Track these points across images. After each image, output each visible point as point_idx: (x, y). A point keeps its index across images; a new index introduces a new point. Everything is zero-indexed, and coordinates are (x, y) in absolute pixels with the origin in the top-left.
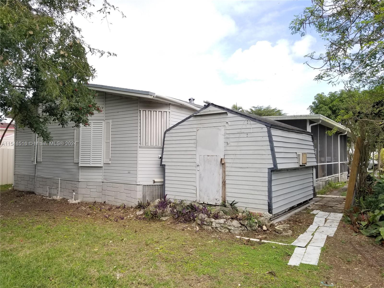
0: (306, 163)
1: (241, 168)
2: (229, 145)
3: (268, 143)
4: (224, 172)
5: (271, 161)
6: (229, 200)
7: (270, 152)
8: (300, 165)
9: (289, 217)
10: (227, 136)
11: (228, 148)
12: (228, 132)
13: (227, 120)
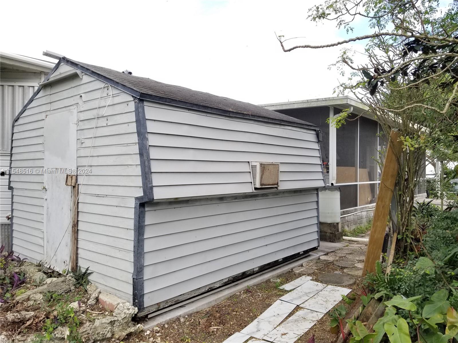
0: (277, 184)
1: (98, 196)
2: (84, 145)
3: (135, 138)
4: (77, 204)
5: (139, 182)
6: (83, 265)
7: (137, 160)
8: (256, 189)
9: (222, 299)
10: (82, 126)
11: (82, 153)
12: (83, 116)
13: (81, 90)
